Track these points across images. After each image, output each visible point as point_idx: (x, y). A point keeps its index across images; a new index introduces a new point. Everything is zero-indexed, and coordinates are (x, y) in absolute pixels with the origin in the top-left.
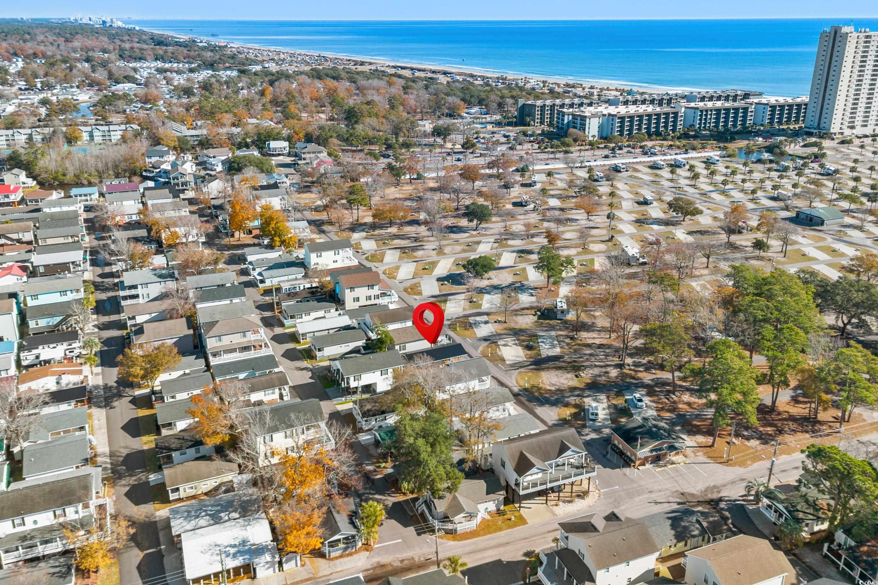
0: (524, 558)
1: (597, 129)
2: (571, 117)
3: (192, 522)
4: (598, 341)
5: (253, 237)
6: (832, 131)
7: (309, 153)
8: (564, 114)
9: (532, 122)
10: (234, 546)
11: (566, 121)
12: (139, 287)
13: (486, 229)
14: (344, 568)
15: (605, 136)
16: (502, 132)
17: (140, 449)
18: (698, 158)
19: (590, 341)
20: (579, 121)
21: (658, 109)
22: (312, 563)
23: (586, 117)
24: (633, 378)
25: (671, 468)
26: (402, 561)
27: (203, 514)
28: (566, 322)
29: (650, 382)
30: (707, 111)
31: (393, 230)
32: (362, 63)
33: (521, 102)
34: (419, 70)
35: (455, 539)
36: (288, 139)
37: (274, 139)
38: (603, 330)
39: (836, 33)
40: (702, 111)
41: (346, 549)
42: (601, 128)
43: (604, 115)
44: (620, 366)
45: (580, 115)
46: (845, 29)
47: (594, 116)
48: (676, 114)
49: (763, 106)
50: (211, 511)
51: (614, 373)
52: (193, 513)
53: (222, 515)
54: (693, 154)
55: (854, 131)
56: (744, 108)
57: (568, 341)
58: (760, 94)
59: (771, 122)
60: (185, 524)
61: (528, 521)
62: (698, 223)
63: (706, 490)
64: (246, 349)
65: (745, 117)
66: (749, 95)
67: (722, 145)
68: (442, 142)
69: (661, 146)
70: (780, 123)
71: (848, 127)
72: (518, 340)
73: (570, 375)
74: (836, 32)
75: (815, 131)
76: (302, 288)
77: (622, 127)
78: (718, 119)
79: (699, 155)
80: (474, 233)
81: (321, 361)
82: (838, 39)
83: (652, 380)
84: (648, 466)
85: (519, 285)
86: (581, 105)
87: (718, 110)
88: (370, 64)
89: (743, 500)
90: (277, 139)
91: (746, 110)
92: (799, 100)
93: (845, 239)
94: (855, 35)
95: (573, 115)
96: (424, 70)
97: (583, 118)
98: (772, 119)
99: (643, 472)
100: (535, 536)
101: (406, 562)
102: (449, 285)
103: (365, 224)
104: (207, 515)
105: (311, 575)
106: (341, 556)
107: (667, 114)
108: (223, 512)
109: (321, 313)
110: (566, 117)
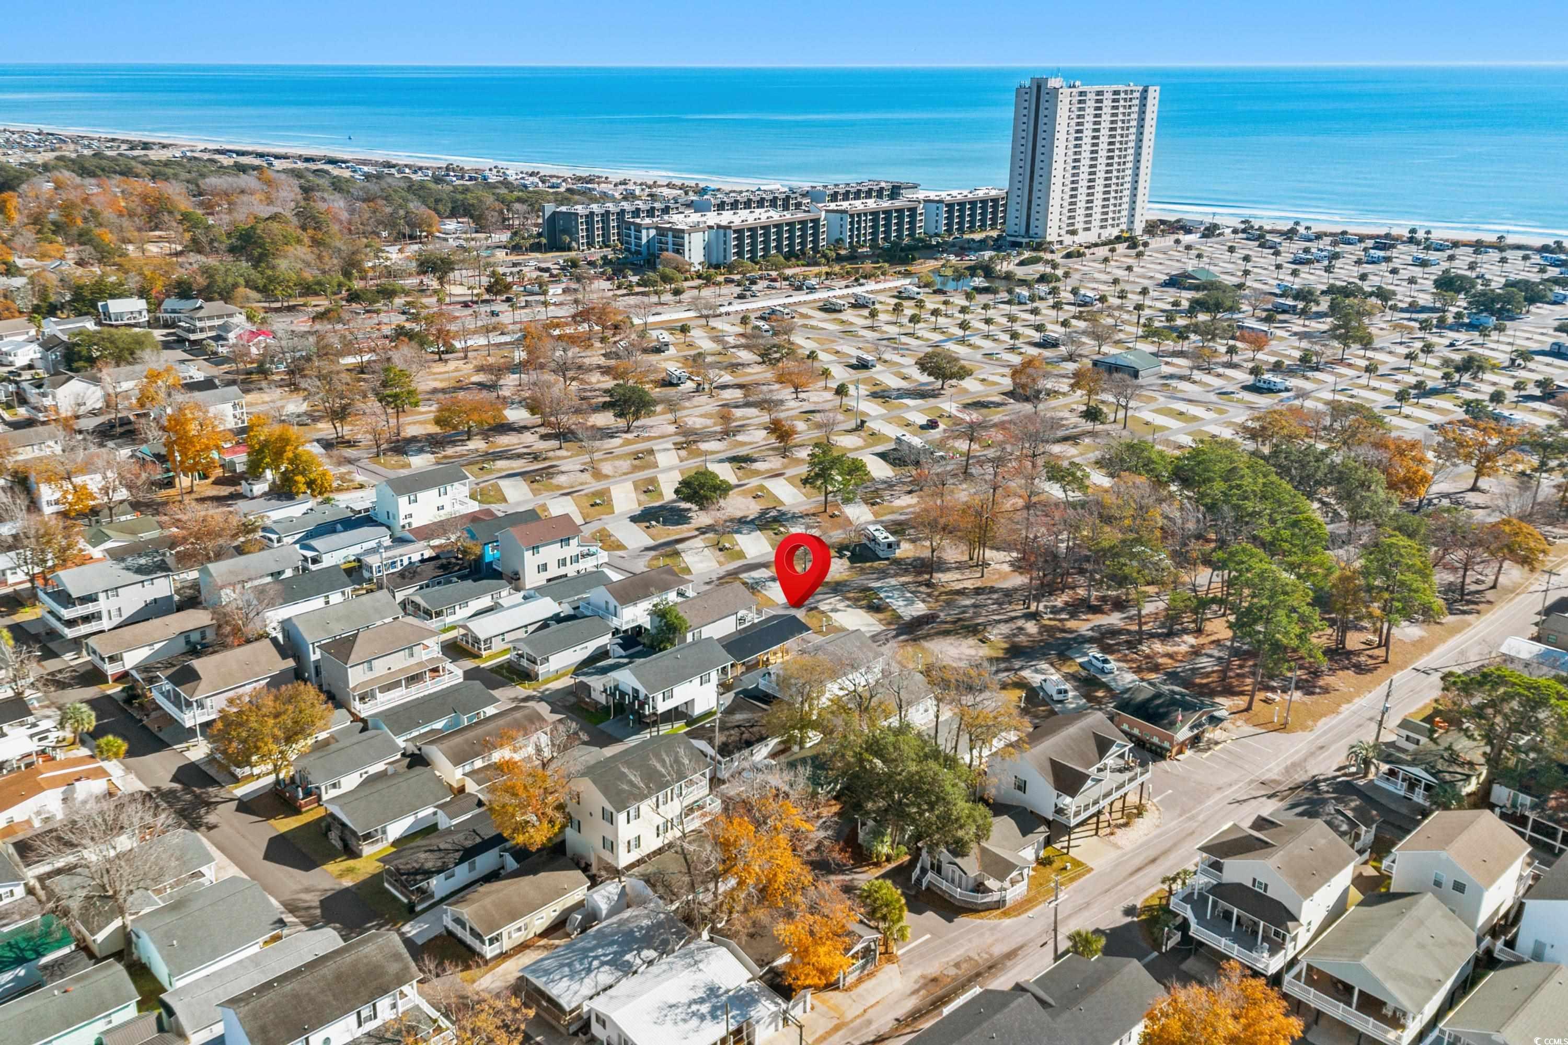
0: (1129, 919)
1: (702, 252)
2: (653, 232)
3: (586, 980)
4: (969, 584)
5: (214, 483)
6: (1048, 239)
7: (210, 318)
8: (638, 228)
9: (574, 244)
10: (702, 1001)
11: (644, 240)
12: (102, 596)
13: (643, 427)
14: (878, 998)
15: (714, 262)
16: (532, 263)
17: (337, 887)
18: (884, 290)
19: (959, 586)
20: (670, 239)
21: (788, 216)
22: (823, 1002)
23: (683, 231)
24: (1064, 631)
25: (1221, 751)
26: (957, 965)
27: (596, 963)
28: (897, 562)
29: (1090, 633)
30: (859, 215)
31: (477, 444)
32: (146, 146)
33: (550, 208)
34: (277, 157)
35: (1006, 914)
36: (142, 293)
37: (113, 296)
38: (960, 566)
39: (1039, 88)
40: (852, 216)
41: (863, 967)
42: (707, 248)
43: (710, 227)
44: (1034, 616)
45: (670, 229)
46: (1053, 83)
47: (695, 228)
48: (816, 221)
49: (934, 205)
50: (605, 955)
51: (1031, 627)
52: (578, 966)
53: (628, 957)
54: (871, 285)
55: (1076, 238)
56: (909, 210)
57: (923, 589)
58: (915, 186)
59: (949, 231)
60: (575, 986)
61: (1090, 864)
62: (966, 391)
63: (1287, 770)
64: (414, 679)
65: (912, 223)
66: (899, 187)
67: (902, 269)
68: (435, 284)
69: (818, 275)
70: (961, 230)
71: (1068, 232)
72: (848, 599)
73: (972, 641)
74: (1039, 86)
75: (1024, 240)
76: (406, 562)
77: (740, 246)
78: (875, 227)
79: (881, 286)
80: (629, 436)
81: (548, 681)
82: (1044, 97)
83: (1092, 629)
84: (1188, 753)
85: (774, 513)
86: (666, 210)
87: (875, 214)
88: (164, 146)
89: (1345, 775)
90: (120, 296)
91: (913, 211)
92: (981, 194)
93: (1179, 395)
94: (1066, 91)
95: (657, 228)
96: (286, 157)
97: (678, 234)
98: (949, 225)
99: (1186, 762)
100: (1117, 884)
101: (964, 966)
102: (660, 526)
103: (414, 439)
104: (603, 964)
105: (835, 1022)
106: (860, 980)
107: (803, 223)
108: (626, 953)
109: (485, 601)
110: (644, 232)
